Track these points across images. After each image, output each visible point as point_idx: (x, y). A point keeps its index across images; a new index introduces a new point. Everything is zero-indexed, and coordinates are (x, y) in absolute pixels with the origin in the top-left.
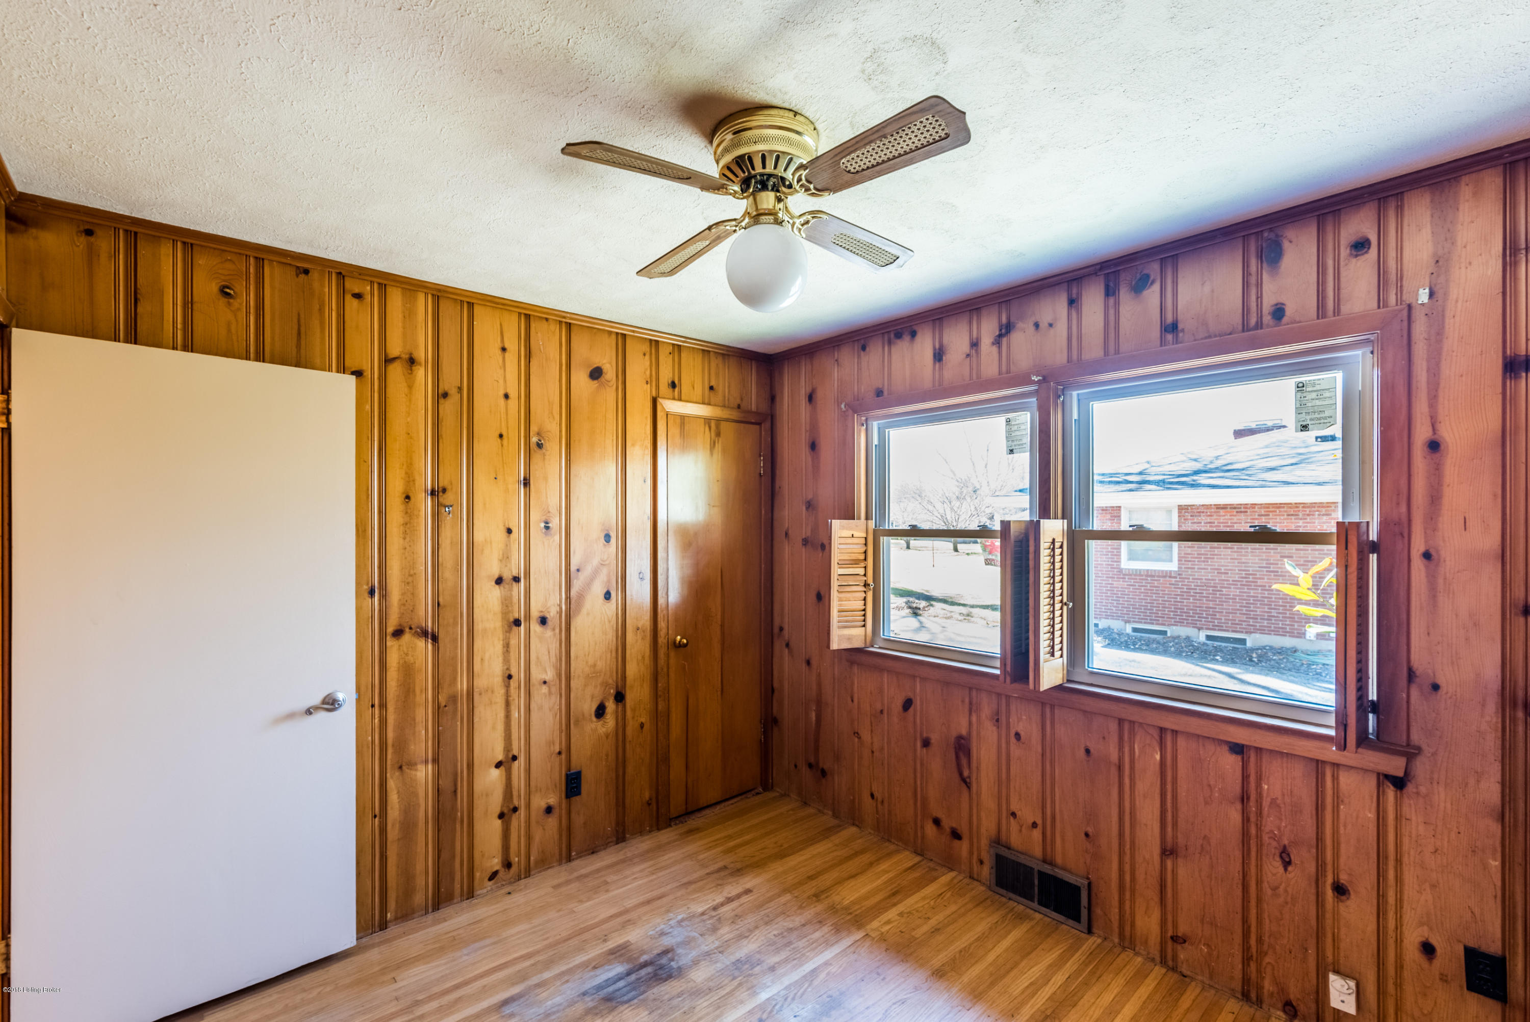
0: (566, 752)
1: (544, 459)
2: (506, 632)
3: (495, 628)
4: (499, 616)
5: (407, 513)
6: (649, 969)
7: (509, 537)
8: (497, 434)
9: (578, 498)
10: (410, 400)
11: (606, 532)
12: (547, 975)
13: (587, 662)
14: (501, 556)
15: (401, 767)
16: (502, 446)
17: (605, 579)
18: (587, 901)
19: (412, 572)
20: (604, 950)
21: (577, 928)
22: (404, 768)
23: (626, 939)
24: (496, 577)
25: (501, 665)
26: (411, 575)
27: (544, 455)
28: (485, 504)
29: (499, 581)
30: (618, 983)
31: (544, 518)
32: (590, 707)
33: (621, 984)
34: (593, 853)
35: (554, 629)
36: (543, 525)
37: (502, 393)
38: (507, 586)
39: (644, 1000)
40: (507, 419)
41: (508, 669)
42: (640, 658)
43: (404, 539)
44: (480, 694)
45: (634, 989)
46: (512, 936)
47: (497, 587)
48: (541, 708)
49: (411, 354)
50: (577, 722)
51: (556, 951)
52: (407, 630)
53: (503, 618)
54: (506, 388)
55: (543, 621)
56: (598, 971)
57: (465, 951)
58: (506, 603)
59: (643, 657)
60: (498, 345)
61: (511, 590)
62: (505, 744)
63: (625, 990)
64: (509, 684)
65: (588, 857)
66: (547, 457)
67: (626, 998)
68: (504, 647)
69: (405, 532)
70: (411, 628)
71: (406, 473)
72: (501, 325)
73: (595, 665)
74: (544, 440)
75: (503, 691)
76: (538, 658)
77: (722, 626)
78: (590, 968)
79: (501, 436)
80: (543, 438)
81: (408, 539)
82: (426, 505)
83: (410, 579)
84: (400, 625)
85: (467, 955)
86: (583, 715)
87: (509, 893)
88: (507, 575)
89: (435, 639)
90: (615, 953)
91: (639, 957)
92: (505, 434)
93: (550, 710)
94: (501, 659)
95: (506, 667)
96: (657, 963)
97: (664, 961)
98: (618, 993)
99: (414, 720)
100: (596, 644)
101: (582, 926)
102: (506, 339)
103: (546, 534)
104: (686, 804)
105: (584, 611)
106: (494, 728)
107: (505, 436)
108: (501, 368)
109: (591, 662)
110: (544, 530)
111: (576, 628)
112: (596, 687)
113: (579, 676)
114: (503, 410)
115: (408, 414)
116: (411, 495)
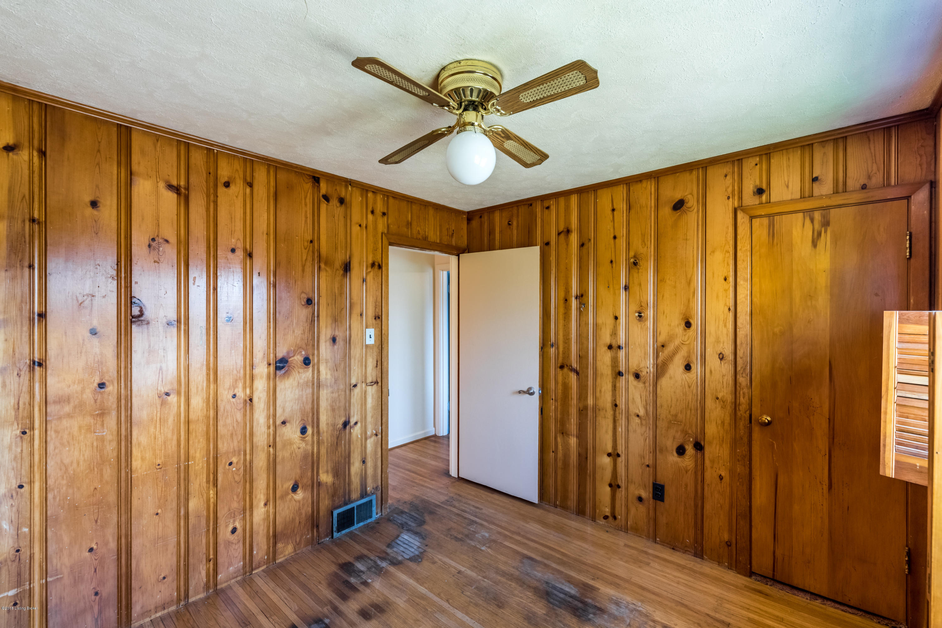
0: (653, 467)
1: (638, 272)
2: (614, 378)
3: (608, 375)
4: (610, 368)
5: (566, 308)
6: (580, 605)
7: (616, 321)
8: (609, 261)
9: (663, 296)
10: (567, 251)
11: (686, 321)
12: (554, 565)
13: (670, 412)
14: (611, 333)
15: (563, 433)
16: (612, 267)
17: (686, 355)
18: (623, 562)
19: (568, 338)
20: (586, 581)
21: (596, 565)
22: (564, 434)
23: (600, 587)
24: (609, 344)
25: (611, 397)
26: (567, 339)
27: (638, 269)
28: (602, 302)
29: (610, 347)
30: (561, 594)
31: (638, 310)
32: (671, 445)
33: (562, 596)
34: (673, 549)
35: (644, 383)
36: (637, 314)
37: (612, 236)
38: (614, 351)
39: (554, 609)
40: (615, 251)
41: (615, 400)
42: (719, 422)
43: (565, 321)
44: (599, 410)
45: (560, 602)
46: (575, 544)
47: (609, 350)
48: (635, 431)
49: (568, 228)
50: (661, 451)
51: (573, 563)
52: (566, 366)
53: (612, 370)
54: (614, 233)
55: (637, 376)
56: (568, 584)
57: (556, 534)
58: (615, 361)
59: (723, 423)
60: (610, 208)
61: (617, 353)
62: (613, 444)
63: (558, 599)
64: (616, 409)
65: (667, 548)
66: (640, 270)
67: (552, 600)
68: (612, 387)
69: (565, 318)
70: (567, 366)
71: (566, 288)
72: (612, 196)
73: (676, 416)
74: (639, 260)
75: (612, 413)
76: (633, 399)
77: (831, 420)
78: (568, 579)
79: (612, 262)
80: (638, 258)
81: (566, 321)
82: (574, 303)
83: (567, 341)
84: (563, 363)
85: (554, 535)
86: (666, 448)
87: (607, 531)
88: (614, 344)
89: (578, 373)
90: (585, 586)
91: (588, 598)
92: (613, 260)
93: (642, 435)
94: (611, 393)
95: (613, 399)
96: (587, 607)
97: (591, 610)
98: (554, 596)
99: (568, 412)
100: (677, 401)
101: (600, 566)
102: (615, 204)
103: (640, 321)
104: (774, 571)
105: (667, 375)
106: (607, 432)
107: (614, 262)
108: (612, 222)
109: (673, 412)
110: (638, 318)
111: (661, 386)
112: (677, 431)
113: (663, 419)
114: (613, 246)
115: (567, 258)
116: (567, 299)
